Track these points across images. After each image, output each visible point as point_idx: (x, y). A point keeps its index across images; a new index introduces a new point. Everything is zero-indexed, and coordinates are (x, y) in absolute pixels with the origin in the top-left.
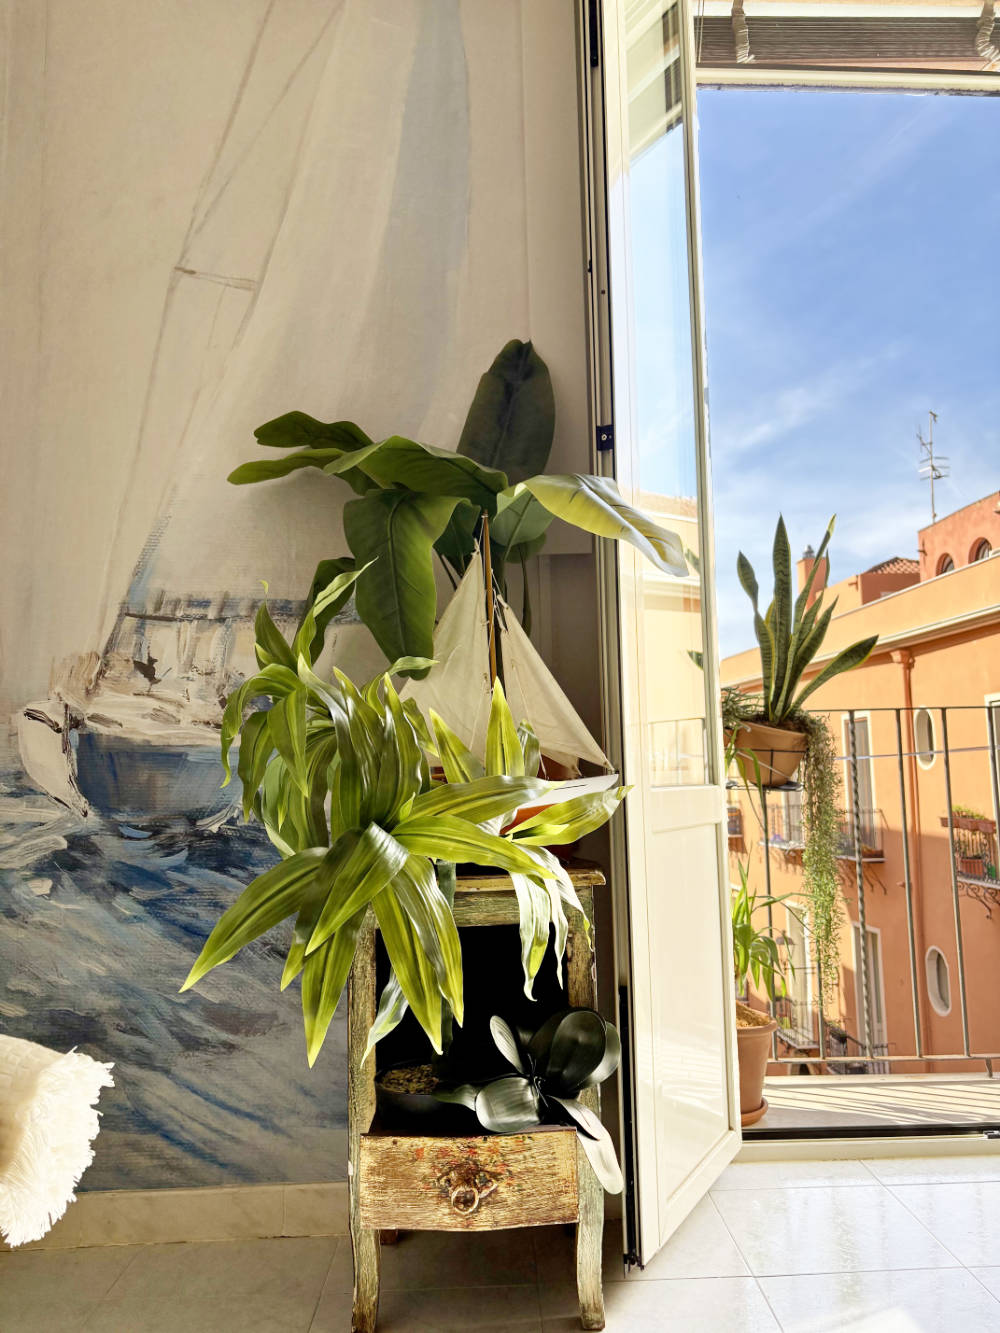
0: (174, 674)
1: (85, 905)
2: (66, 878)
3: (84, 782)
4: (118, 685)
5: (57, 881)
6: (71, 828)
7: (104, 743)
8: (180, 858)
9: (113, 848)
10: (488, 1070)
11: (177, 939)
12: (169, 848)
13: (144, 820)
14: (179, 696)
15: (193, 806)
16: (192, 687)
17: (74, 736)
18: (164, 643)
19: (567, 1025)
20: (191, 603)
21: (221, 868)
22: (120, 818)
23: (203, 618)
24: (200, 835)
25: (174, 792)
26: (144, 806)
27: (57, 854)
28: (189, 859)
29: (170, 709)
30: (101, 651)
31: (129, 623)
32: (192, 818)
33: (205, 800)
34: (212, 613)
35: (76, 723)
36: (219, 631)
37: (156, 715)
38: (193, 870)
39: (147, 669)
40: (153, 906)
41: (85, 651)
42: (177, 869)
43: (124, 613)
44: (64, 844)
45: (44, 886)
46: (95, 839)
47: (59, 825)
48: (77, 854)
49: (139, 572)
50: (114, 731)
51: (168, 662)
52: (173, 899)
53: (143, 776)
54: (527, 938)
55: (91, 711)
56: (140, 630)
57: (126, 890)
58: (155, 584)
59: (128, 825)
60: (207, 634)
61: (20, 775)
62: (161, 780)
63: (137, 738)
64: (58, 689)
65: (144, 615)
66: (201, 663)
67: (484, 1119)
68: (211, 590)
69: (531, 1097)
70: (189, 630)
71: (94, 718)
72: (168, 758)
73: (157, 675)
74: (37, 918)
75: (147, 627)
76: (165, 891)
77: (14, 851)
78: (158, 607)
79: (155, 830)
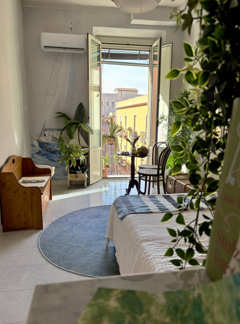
0: (48, 136)
1: (40, 157)
2: (39, 154)
3: (40, 146)
4: (42, 137)
5: (38, 155)
6: (39, 150)
7: (41, 142)
8: (49, 153)
9: (43, 152)
10: (78, 170)
11: (49, 160)
12: (48, 152)
13: (46, 149)
14: (48, 138)
15: (50, 148)
16: (49, 137)
17: (38, 141)
18: (47, 133)
19: (84, 167)
20: (49, 129)
21: (53, 154)
22: (43, 149)
23: (50, 130)
24: (51, 151)
25: (48, 147)
26: (45, 148)
27: (38, 152)
28: (50, 153)
29: (48, 139)
30: (40, 133)
31: (43, 131)
32: (50, 149)
33: (51, 148)
34: (51, 130)
35: (38, 140)
36: (52, 132)
37: (46, 140)
38: (51, 154)
39: (45, 135)
40: (47, 157)
41: (39, 133)
42: (49, 154)
43: (42, 130)
44: (38, 151)
45: (37, 155)
46: (41, 151)
47: (37, 149)
48: (39, 152)
49: (44, 126)
50: (42, 141)
51: (47, 135)
52: (49, 156)
53: (45, 145)
54: (81, 161)
55: (40, 139)
56: (44, 131)
57: (44, 156)
58: (45, 127)
59: (44, 150)
60: (51, 132)
61: (33, 145)
62: (47, 146)
63: (44, 142)
64: (36, 137)
65: (45, 130)
66: (50, 135)
67: (78, 173)
68: (51, 127)
69: (81, 172)
70: (49, 131)
71: (40, 140)
72: (48, 144)
73: (46, 136)
74: (36, 158)
75: (45, 131)
76: (48, 156)
77: (34, 152)
78: (46, 129)
79: (47, 150)
